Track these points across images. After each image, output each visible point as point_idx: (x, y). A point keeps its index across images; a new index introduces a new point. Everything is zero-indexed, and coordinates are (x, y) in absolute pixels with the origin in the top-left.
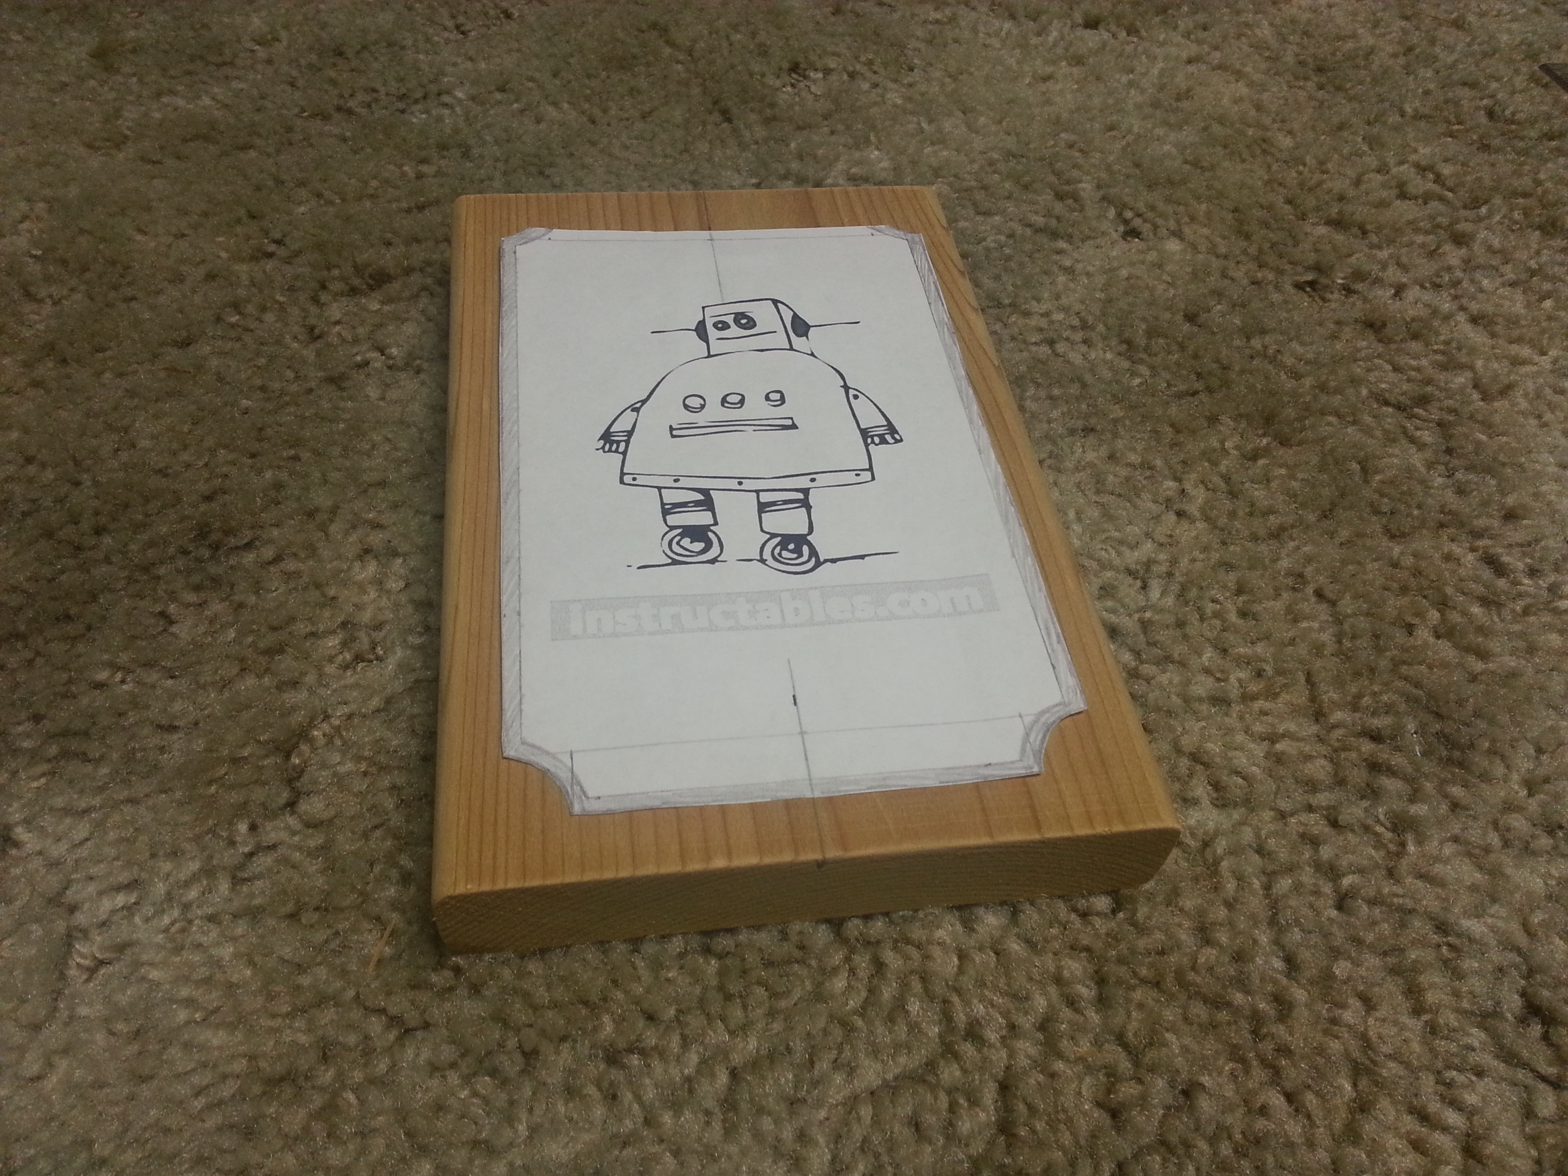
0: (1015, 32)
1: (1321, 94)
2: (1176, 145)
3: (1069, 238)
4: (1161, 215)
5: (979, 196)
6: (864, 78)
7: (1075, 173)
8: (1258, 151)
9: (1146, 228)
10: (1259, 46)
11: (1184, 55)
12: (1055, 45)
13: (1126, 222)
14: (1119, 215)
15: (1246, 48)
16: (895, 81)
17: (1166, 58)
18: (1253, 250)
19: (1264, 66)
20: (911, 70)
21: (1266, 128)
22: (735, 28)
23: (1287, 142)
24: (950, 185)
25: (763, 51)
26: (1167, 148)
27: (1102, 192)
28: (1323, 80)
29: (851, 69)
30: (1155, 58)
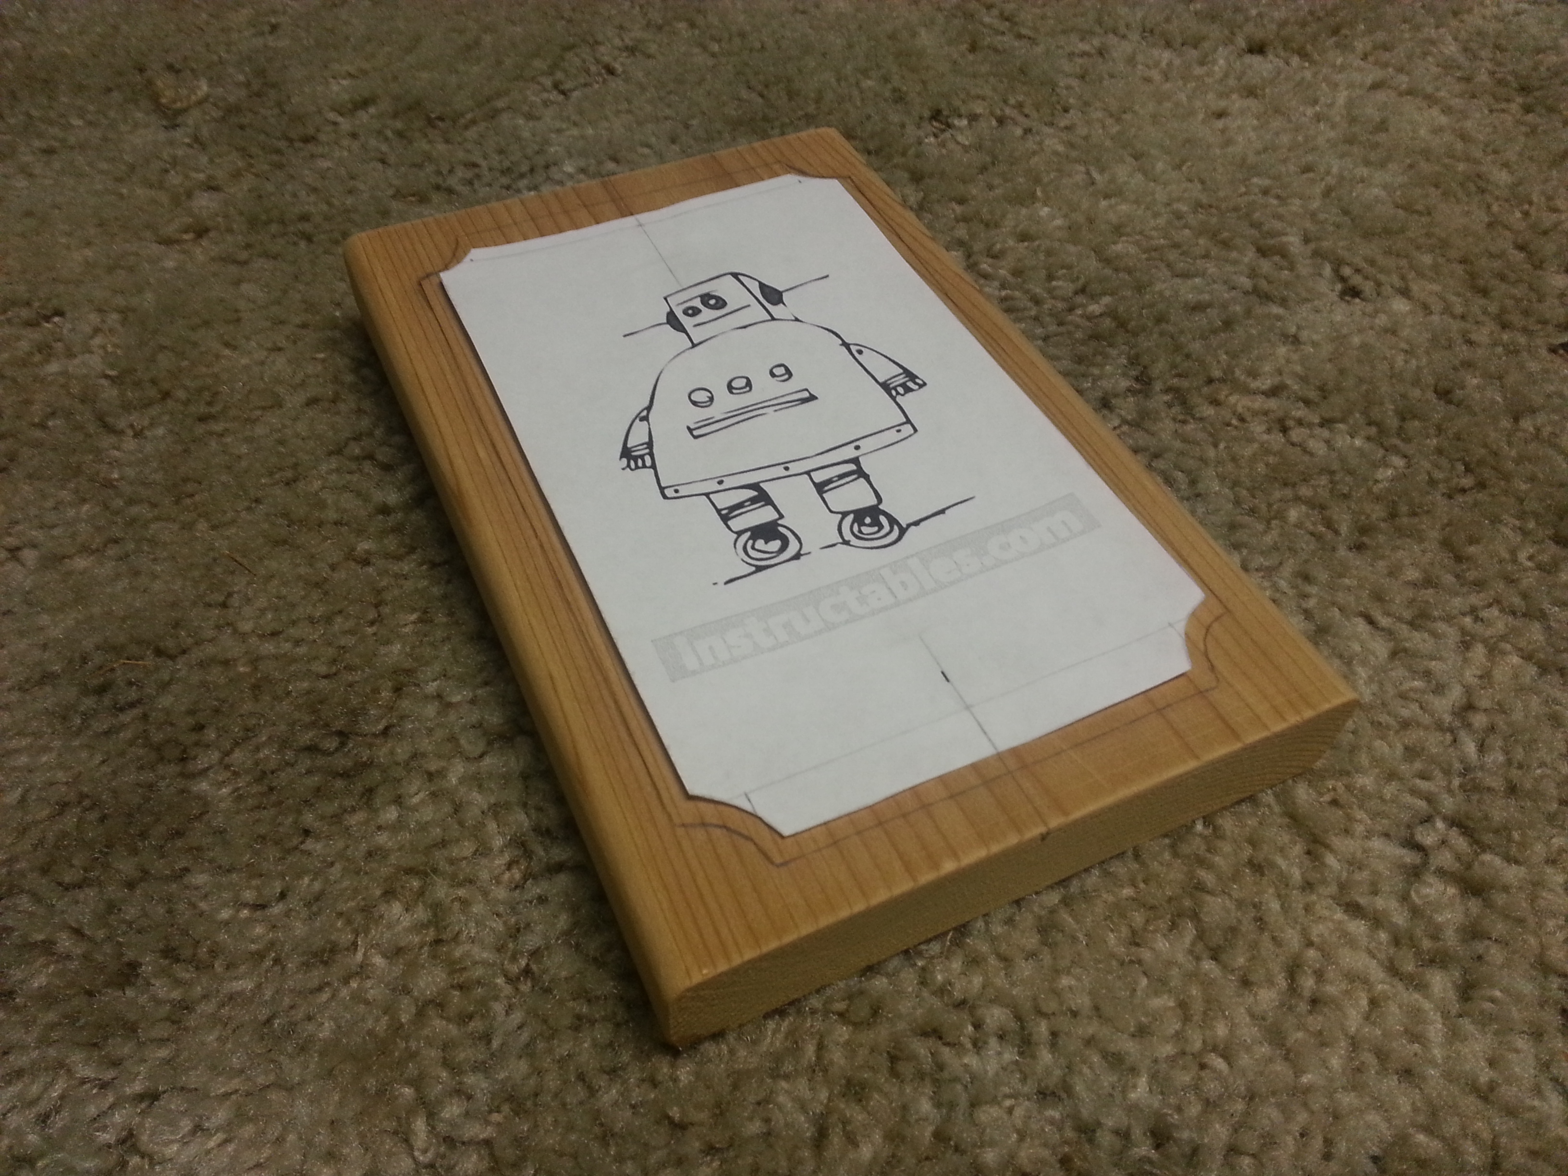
0: (1177, 62)
1: (1530, 117)
2: (1385, 187)
3: (1283, 302)
4: (1382, 270)
5: (1172, 256)
6: (1016, 123)
7: (1278, 225)
8: (1473, 188)
9: (1368, 287)
10: (1448, 66)
11: (1369, 81)
12: (1226, 75)
13: (1343, 279)
14: (1336, 271)
15: (1435, 70)
16: (1051, 124)
17: (1351, 86)
18: (1493, 309)
19: (1458, 88)
20: (1066, 110)
21: (1477, 162)
22: (865, 73)
23: (1503, 177)
24: (1137, 243)
25: (899, 98)
26: (1376, 191)
27: (1312, 246)
28: (1530, 100)
29: (999, 112)
30: (1336, 85)
